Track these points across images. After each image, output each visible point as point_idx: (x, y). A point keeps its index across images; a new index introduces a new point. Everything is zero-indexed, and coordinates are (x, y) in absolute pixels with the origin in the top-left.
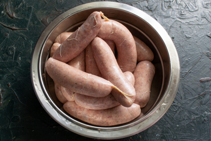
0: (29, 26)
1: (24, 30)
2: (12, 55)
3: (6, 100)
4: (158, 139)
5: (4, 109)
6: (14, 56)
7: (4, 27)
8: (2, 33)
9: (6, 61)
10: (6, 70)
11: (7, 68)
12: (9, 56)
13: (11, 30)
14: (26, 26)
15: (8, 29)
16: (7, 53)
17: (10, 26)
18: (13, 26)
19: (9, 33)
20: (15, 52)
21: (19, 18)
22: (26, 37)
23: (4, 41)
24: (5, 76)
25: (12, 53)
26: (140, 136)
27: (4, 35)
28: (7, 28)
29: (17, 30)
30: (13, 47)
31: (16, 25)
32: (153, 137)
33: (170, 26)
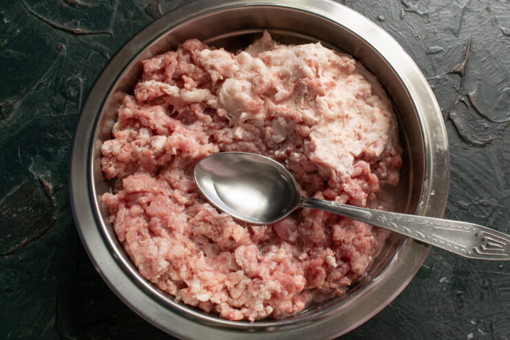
0: (115, 23)
1: (102, 35)
2: (76, 100)
3: (65, 210)
4: (444, 289)
5: (61, 233)
6: (80, 100)
7: (55, 30)
8: (47, 43)
9: (61, 114)
10: (63, 137)
11: (63, 131)
12: (69, 101)
13: (71, 36)
14: (108, 24)
15: (63, 33)
16: (64, 94)
17: (69, 26)
18: (76, 24)
19: (66, 43)
20: (84, 90)
21: (90, 5)
22: (110, 51)
23: (55, 62)
24: (62, 152)
25: (77, 92)
27: (55, 47)
28: (60, 32)
29: (84, 34)
30: (76, 76)
31: (83, 23)
32: (432, 286)
33: (462, 7)
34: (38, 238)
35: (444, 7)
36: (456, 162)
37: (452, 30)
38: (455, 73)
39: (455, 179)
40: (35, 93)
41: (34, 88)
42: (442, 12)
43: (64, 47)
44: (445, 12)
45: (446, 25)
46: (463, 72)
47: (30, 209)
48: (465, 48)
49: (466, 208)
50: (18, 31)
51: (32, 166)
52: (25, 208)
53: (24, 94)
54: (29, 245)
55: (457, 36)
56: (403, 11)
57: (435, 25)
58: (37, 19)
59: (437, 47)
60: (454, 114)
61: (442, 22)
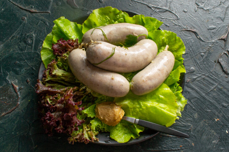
0: (52, 8)
1: (45, 13)
2: (31, 45)
3: (24, 99)
4: (214, 146)
5: (22, 111)
6: (33, 45)
7: (21, 10)
8: (17, 16)
9: (24, 52)
10: (24, 63)
11: (25, 60)
12: (27, 45)
13: (29, 13)
14: (48, 8)
15: (25, 12)
16: (25, 42)
17: (28, 8)
18: (32, 7)
19: (27, 17)
20: (35, 40)
22: (49, 21)
23: (21, 26)
24: (23, 70)
25: (32, 41)
26: (193, 144)
27: (21, 18)
28: (24, 11)
29: (36, 13)
30: (31, 33)
31: (36, 7)
32: (208, 145)
33: (226, 7)
34: (10, 112)
35: (217, 6)
36: (221, 83)
37: (220, 18)
38: (222, 39)
39: (221, 92)
40: (11, 41)
41: (10, 38)
42: (216, 9)
43: (26, 18)
44: (217, 9)
45: (218, 16)
46: (226, 39)
47: (7, 98)
48: (227, 27)
49: (226, 106)
50: (3, 10)
51: (8, 77)
52: (4, 98)
53: (5, 41)
54: (5, 116)
55: (223, 21)
56: (196, 8)
57: (212, 15)
58: (13, 4)
59: (213, 26)
60: (221, 60)
61: (216, 14)
